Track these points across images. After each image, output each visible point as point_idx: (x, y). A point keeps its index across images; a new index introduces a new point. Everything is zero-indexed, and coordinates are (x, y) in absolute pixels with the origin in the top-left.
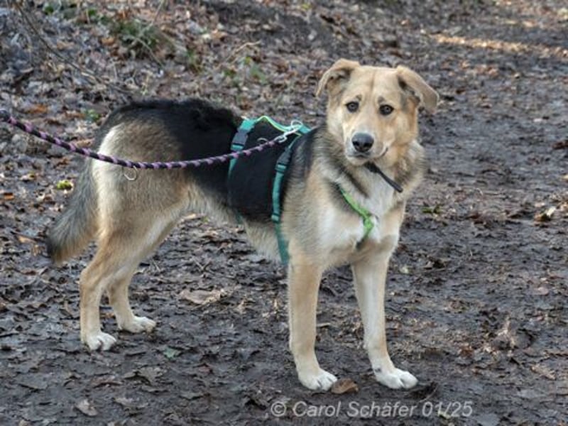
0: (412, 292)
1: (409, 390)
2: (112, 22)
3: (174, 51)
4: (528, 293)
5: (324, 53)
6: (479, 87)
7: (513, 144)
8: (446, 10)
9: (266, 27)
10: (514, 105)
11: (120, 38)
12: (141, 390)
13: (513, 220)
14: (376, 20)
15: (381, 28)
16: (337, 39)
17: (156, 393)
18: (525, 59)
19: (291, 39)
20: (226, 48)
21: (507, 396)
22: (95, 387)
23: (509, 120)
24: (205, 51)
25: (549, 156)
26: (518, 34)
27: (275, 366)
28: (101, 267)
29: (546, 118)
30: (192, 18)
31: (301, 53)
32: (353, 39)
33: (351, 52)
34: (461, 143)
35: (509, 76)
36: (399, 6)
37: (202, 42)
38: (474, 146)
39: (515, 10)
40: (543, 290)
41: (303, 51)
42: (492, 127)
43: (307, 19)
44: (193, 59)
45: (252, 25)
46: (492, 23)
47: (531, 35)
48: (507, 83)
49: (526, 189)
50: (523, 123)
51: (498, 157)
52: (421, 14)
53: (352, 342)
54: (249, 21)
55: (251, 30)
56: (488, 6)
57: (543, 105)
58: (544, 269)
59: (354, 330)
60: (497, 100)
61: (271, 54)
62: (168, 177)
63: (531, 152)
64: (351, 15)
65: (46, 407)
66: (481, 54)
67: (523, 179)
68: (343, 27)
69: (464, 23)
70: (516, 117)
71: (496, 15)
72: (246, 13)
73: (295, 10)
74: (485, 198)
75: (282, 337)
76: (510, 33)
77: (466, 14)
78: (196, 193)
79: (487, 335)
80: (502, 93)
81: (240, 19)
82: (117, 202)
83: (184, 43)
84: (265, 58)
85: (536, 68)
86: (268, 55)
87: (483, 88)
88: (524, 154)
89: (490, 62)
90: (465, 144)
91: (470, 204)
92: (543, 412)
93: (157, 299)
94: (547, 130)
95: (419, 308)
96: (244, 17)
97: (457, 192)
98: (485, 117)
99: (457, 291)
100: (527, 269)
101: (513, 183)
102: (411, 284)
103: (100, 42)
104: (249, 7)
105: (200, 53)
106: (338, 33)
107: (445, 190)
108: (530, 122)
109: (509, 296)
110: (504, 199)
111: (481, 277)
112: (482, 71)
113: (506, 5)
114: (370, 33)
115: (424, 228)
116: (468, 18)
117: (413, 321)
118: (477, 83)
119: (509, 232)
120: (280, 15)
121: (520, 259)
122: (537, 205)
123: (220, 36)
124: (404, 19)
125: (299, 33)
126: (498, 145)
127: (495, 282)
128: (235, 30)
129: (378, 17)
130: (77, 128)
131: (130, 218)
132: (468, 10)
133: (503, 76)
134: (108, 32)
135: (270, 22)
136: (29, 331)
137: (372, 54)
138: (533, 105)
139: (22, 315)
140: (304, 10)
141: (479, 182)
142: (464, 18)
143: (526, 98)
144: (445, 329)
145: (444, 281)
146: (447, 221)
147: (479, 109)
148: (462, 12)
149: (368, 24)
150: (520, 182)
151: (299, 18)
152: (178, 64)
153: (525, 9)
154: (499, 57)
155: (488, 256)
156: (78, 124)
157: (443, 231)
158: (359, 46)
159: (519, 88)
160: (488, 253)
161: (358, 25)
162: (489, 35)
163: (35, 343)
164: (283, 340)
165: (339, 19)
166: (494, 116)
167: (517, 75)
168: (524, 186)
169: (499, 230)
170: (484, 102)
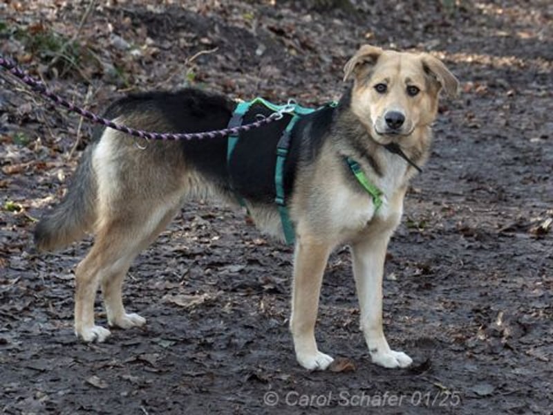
0: (402, 296)
1: (405, 369)
2: (26, 36)
3: (102, 70)
4: (522, 295)
5: (276, 70)
6: (465, 106)
7: (506, 164)
8: (420, 21)
9: (205, 41)
10: (507, 124)
11: (38, 55)
12: (144, 370)
13: (507, 234)
14: (335, 33)
15: (342, 42)
16: (290, 55)
17: (160, 372)
18: (520, 75)
19: (235, 55)
20: (159, 65)
21: (501, 373)
22: (99, 369)
23: (502, 140)
24: (136, 70)
25: (547, 175)
26: (511, 46)
27: (270, 353)
28: (99, 258)
29: (544, 137)
30: (116, 32)
31: (248, 71)
32: (308, 55)
33: (308, 70)
34: (446, 164)
35: (500, 94)
36: (360, 16)
37: (131, 58)
38: (461, 167)
39: (506, 20)
40: (538, 293)
41: (250, 68)
42: (481, 148)
43: (253, 31)
44: (124, 78)
45: (187, 39)
46: (478, 35)
47: (528, 48)
48: (498, 102)
49: (520, 206)
50: (518, 143)
51: (489, 177)
52: (389, 25)
53: (345, 335)
54: (184, 34)
55: (187, 44)
56: (472, 14)
57: (542, 124)
58: (540, 275)
59: (345, 325)
60: (486, 120)
61: (212, 72)
62: (168, 165)
63: (527, 172)
64: (304, 26)
65: (57, 382)
66: (466, 70)
67: (518, 197)
68: (297, 41)
69: (443, 35)
70: (510, 137)
71: (483, 25)
72: (180, 24)
73: (237, 21)
74: (475, 215)
75: (274, 331)
76: (501, 46)
77: (446, 25)
78: (198, 180)
79: (480, 328)
80: (492, 113)
81: (172, 32)
82: (118, 190)
83: (111, 60)
84: (207, 76)
85: (534, 85)
86: (210, 73)
87: (470, 108)
88: (518, 173)
89: (477, 79)
90: (451, 165)
91: (459, 220)
92: (536, 384)
93: (139, 303)
94: (545, 150)
95: (410, 307)
96: (177, 29)
97: (444, 210)
98: (473, 138)
99: (448, 294)
100: (521, 276)
101: (505, 200)
102: (400, 289)
103: (16, 59)
104: (183, 17)
105: (130, 72)
106: (291, 47)
107: (430, 208)
108: (525, 142)
109: (502, 297)
110: (496, 216)
111: (473, 283)
112: (468, 89)
113: (495, 14)
114: (329, 47)
115: (409, 242)
116: (448, 29)
117: (405, 319)
118: (461, 102)
119: (502, 245)
120: (220, 26)
121: (514, 267)
122: (533, 220)
123: (151, 53)
124: (369, 31)
125: (244, 48)
126: (489, 165)
127: (487, 286)
128: (167, 45)
129: (337, 29)
130: (7, 153)
131: (130, 207)
132: (447, 19)
133: (493, 94)
134: (23, 48)
135: (210, 34)
136: (19, 329)
137: (332, 71)
138: (529, 125)
139: (8, 316)
140: (247, 20)
141: (468, 200)
142: (443, 29)
143: (521, 117)
144: (438, 324)
145: (434, 286)
146: (434, 235)
147: (466, 130)
148: (440, 22)
149: (325, 37)
150: (514, 200)
151: (242, 30)
152: (108, 83)
153: (520, 18)
154: (488, 73)
155: (480, 266)
156: (8, 148)
157: (430, 244)
158: (317, 62)
159: (512, 108)
160: (479, 263)
161: (313, 38)
162: (474, 48)
163: (28, 338)
164: (275, 333)
165: (290, 31)
166: (484, 137)
167: (509, 92)
168: (518, 203)
169: (491, 243)
170: (470, 122)
